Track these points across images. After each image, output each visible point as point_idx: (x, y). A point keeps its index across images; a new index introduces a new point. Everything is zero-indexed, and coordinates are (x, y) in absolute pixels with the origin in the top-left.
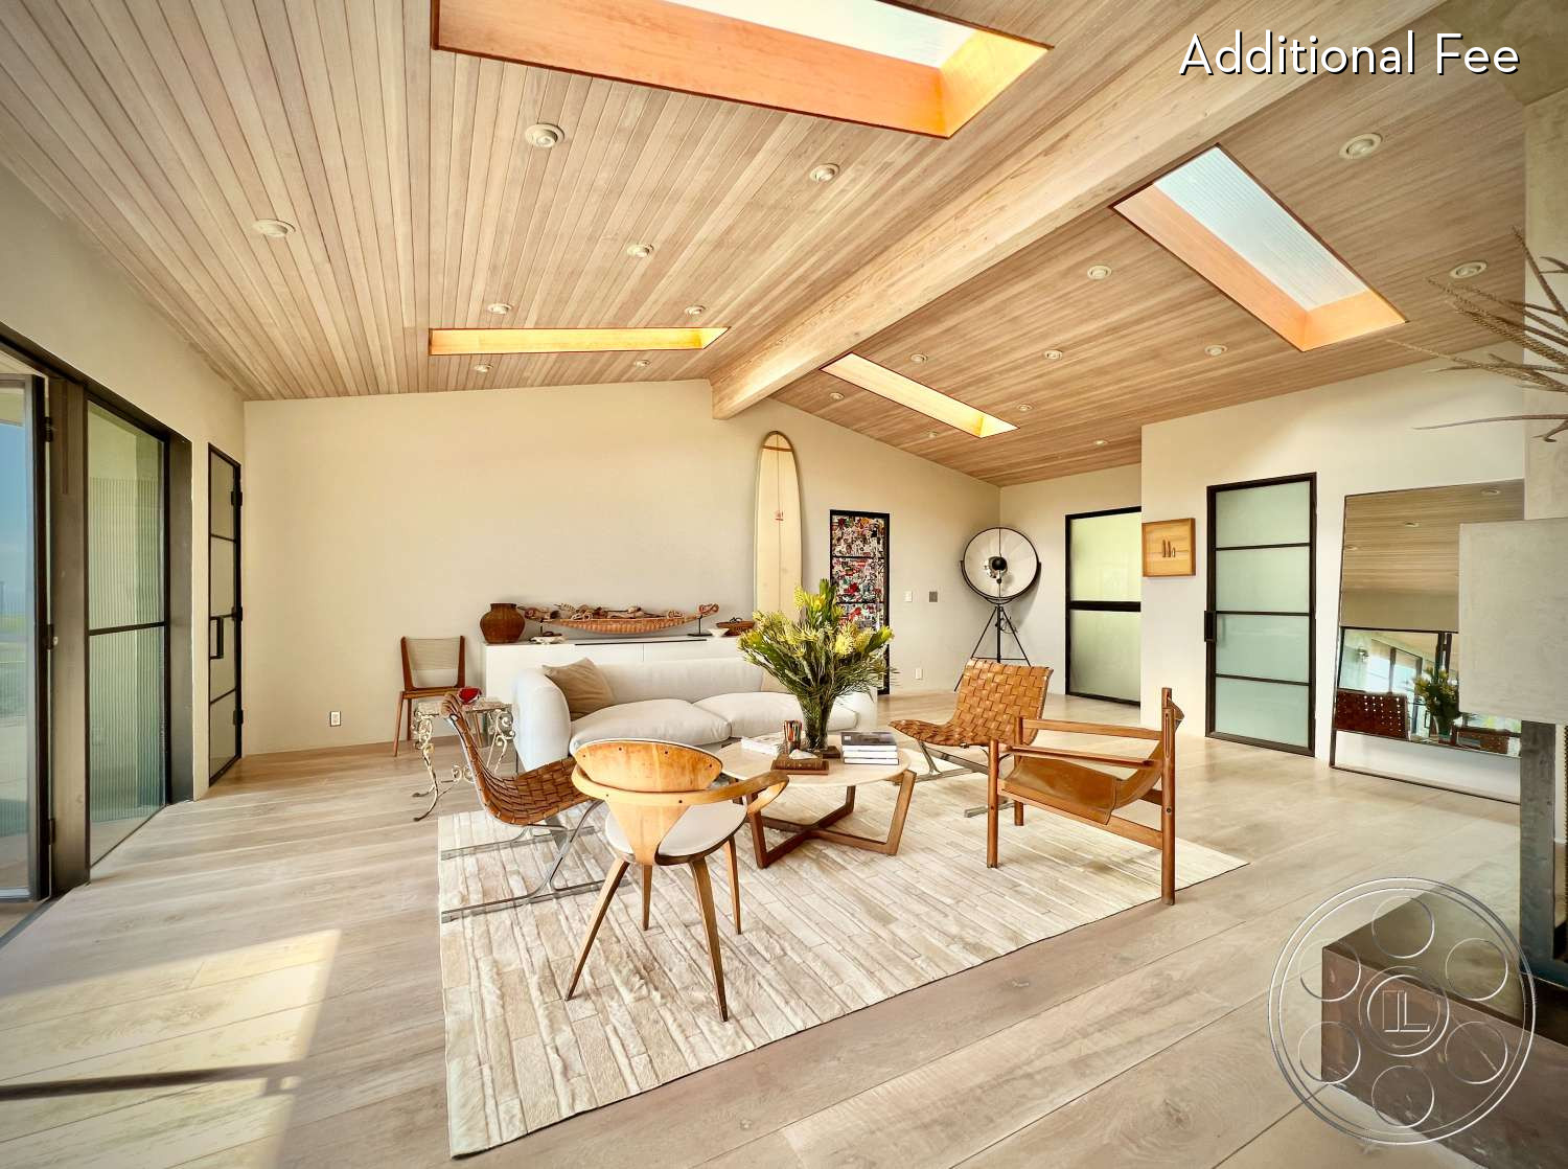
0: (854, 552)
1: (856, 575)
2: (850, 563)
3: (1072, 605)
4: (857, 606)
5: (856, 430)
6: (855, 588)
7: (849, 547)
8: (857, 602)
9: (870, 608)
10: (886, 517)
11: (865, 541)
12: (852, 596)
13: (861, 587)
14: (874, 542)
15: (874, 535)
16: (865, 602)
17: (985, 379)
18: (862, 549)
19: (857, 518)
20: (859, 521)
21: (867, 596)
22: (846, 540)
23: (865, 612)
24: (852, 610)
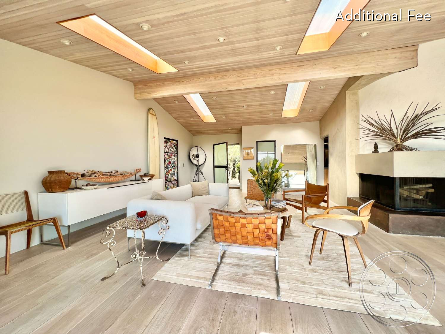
0: (170, 152)
1: (170, 158)
2: (169, 155)
3: (215, 167)
4: (171, 168)
5: (169, 113)
6: (170, 162)
7: (168, 149)
8: (171, 167)
9: (174, 169)
10: (177, 141)
11: (172, 148)
12: (169, 165)
13: (171, 162)
14: (174, 148)
15: (174, 146)
16: (172, 167)
17: (223, 108)
18: (172, 150)
19: (170, 141)
20: (171, 141)
21: (173, 165)
22: (168, 147)
23: (173, 170)
24: (169, 169)
